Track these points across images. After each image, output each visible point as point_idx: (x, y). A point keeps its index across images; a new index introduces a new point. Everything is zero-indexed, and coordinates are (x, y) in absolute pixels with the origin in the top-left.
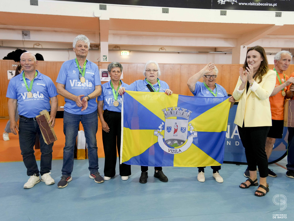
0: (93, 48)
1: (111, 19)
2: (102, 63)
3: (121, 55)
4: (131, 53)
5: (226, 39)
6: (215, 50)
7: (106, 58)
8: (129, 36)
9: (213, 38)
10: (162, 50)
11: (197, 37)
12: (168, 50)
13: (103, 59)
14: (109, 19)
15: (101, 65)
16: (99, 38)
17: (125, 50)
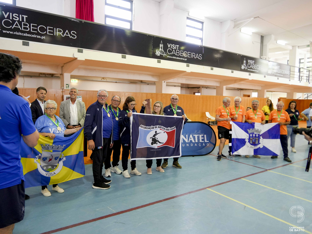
0: (47, 76)
1: (85, 59)
2: (65, 90)
3: (71, 82)
4: (79, 81)
5: (153, 76)
6: (142, 82)
7: (69, 86)
8: (86, 69)
9: (145, 74)
10: (103, 80)
11: (134, 73)
12: (108, 80)
13: (66, 87)
14: (84, 60)
15: (64, 92)
16: (61, 70)
17: (74, 78)
